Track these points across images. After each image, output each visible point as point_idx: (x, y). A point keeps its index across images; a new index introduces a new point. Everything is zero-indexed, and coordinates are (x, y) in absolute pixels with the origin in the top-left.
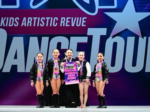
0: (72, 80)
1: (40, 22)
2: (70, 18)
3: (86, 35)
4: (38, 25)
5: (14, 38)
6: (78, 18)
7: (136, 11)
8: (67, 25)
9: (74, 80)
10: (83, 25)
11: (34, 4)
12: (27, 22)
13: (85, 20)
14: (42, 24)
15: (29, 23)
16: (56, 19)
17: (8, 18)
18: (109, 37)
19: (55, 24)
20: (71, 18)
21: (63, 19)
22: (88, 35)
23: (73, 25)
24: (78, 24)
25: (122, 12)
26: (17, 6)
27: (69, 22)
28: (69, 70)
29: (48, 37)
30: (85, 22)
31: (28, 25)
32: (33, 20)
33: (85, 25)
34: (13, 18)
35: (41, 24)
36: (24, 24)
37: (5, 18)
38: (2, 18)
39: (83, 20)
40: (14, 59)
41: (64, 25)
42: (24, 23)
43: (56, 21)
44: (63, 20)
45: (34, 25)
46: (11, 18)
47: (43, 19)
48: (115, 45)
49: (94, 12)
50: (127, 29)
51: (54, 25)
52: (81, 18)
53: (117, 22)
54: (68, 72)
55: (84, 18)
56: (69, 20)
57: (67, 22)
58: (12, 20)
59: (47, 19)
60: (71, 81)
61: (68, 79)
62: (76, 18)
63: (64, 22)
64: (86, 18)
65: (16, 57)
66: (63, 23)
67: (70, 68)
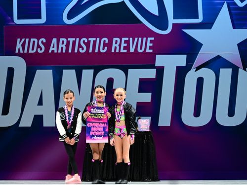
0: (97, 136)
1: (80, 46)
2: (127, 39)
3: (153, 67)
4: (76, 51)
5: (38, 71)
6: (140, 39)
7: (234, 28)
8: (122, 51)
9: (101, 136)
10: (148, 50)
11: (70, 16)
12: (58, 46)
13: (151, 42)
14: (83, 49)
15: (62, 48)
16: (105, 41)
17: (27, 40)
18: (190, 70)
19: (103, 49)
20: (129, 39)
21: (116, 41)
22: (156, 66)
23: (132, 50)
24: (141, 49)
25: (211, 29)
26: (43, 20)
27: (126, 45)
28: (95, 119)
29: (93, 70)
30: (151, 45)
31: (60, 51)
32: (68, 42)
33: (151, 51)
34: (36, 40)
35: (80, 49)
36: (53, 49)
37: (23, 40)
38: (19, 40)
39: (149, 41)
40: (38, 105)
41: (117, 51)
42: (53, 47)
43: (105, 45)
44: (116, 43)
45: (70, 51)
46: (32, 40)
47: (84, 41)
48: (200, 81)
49: (165, 28)
50: (219, 56)
51: (102, 51)
52: (145, 39)
53: (202, 45)
54: (93, 123)
55: (149, 39)
56: (125, 42)
57: (123, 45)
58: (34, 42)
59: (90, 41)
60: (96, 138)
61: (92, 133)
62: (136, 39)
63: (118, 45)
64: (153, 39)
65: (40, 103)
66: (116, 48)
67: (97, 116)
